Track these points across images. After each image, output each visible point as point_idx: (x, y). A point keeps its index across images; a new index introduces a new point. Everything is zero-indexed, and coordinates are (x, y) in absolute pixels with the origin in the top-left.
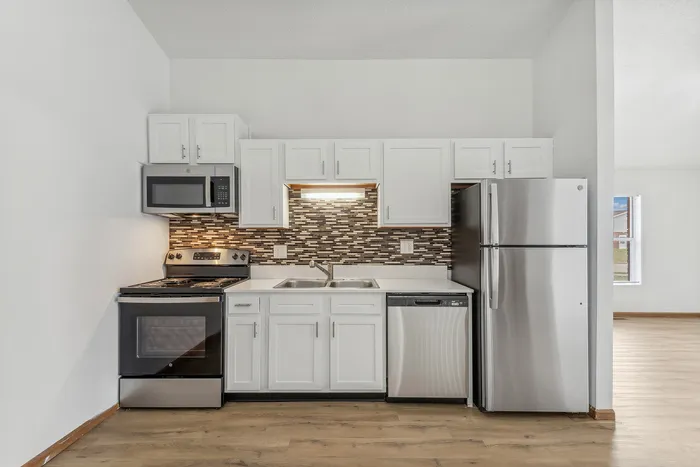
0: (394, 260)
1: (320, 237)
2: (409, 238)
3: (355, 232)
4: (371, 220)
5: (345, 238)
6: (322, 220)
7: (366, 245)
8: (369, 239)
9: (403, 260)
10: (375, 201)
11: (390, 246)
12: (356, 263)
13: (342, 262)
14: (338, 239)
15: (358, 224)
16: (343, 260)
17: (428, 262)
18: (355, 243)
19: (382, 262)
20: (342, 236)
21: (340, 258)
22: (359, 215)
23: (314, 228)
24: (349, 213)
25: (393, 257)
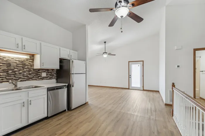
0: (40, 79)
1: (8, 71)
2: (44, 72)
3: (25, 70)
4: (31, 66)
5: (21, 72)
6: (9, 65)
7: (30, 74)
8: (31, 72)
9: (43, 78)
10: (33, 60)
11: (39, 74)
12: (25, 81)
13: (19, 81)
14: (17, 72)
15: (26, 67)
16: (20, 80)
17: (50, 79)
18: (25, 73)
19: (36, 80)
20: (19, 71)
21: (19, 79)
22: (27, 64)
23: (5, 68)
24: (23, 63)
25: (40, 78)
